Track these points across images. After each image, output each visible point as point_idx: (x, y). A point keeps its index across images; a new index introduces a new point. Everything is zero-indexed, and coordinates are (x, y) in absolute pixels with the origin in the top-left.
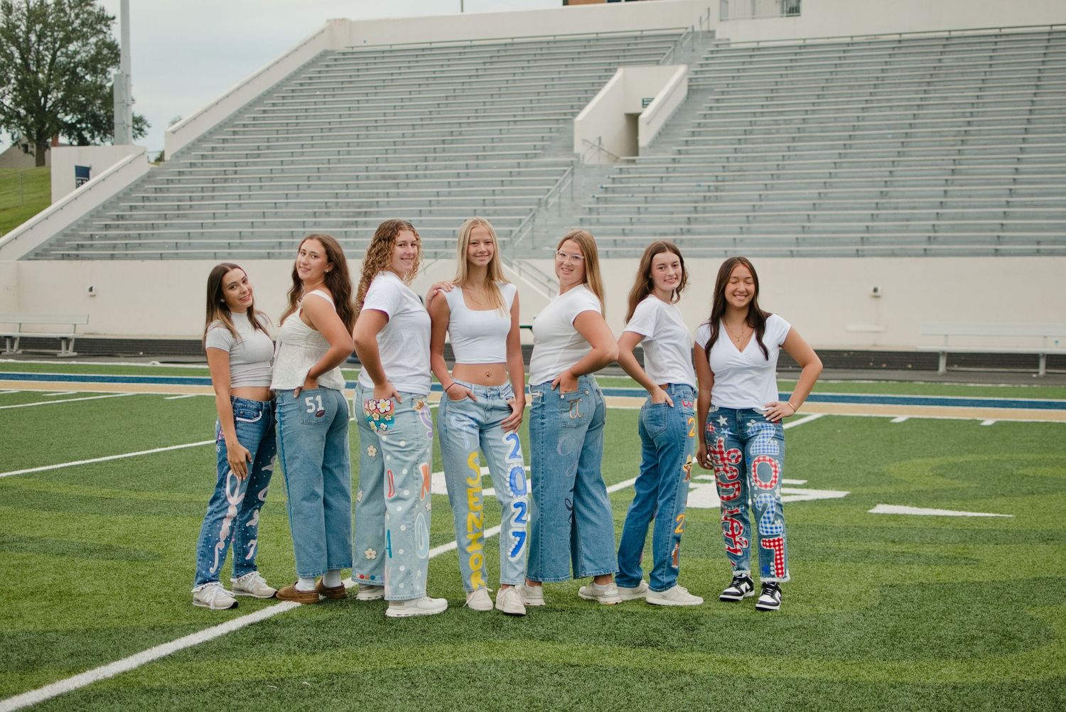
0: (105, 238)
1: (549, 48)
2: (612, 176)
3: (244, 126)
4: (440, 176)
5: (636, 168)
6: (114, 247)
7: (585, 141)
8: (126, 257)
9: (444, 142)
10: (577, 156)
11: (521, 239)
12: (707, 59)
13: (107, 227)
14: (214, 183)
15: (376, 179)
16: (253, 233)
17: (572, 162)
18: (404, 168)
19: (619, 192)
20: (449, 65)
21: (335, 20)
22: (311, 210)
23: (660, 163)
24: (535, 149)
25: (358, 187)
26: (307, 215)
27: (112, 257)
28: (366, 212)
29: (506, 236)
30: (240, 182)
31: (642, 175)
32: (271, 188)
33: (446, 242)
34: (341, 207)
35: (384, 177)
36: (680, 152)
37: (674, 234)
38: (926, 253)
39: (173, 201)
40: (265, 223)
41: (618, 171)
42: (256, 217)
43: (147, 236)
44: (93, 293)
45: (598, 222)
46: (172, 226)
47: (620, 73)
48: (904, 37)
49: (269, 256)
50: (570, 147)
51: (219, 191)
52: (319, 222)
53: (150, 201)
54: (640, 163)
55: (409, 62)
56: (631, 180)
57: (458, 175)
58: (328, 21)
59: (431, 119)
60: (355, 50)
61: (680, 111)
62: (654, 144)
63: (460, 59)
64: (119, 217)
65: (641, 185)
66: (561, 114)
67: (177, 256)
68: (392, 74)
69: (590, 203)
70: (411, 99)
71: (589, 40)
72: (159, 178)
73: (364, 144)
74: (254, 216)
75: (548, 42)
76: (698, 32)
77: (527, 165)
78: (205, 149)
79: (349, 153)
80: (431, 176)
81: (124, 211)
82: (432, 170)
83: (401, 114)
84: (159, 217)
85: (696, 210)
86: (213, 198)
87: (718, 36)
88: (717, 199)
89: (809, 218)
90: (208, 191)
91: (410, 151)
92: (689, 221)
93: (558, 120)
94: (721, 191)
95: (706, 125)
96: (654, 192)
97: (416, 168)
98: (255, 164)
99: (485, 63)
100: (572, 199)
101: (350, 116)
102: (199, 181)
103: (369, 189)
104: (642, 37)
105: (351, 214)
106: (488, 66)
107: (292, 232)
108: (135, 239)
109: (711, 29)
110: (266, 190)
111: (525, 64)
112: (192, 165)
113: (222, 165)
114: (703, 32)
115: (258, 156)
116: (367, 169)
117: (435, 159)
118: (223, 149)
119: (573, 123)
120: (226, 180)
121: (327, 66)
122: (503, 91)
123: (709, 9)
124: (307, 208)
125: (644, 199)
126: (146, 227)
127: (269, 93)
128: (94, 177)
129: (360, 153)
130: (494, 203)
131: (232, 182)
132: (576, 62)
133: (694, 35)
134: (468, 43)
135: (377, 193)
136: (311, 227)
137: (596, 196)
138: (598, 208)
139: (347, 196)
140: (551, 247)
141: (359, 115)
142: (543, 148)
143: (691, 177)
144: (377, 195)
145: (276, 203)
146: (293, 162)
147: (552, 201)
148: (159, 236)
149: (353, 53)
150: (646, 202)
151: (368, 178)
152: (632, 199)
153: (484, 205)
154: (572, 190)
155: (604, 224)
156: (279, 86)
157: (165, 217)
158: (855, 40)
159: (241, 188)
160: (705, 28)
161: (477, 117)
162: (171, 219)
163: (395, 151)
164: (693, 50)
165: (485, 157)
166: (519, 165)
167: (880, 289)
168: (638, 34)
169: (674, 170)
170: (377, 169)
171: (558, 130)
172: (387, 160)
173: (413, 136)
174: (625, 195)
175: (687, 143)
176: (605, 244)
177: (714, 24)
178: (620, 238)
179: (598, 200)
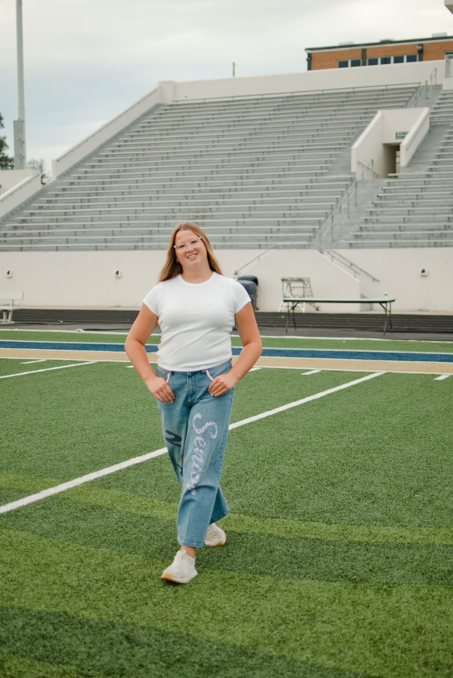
0: (15, 235)
1: (319, 99)
2: (384, 188)
3: (106, 156)
4: (253, 189)
5: (400, 182)
6: (22, 242)
7: (359, 163)
8: (31, 249)
9: (253, 165)
10: (354, 174)
11: (325, 234)
12: (439, 104)
13: (15, 228)
14: (89, 196)
15: (206, 192)
16: (121, 231)
17: (351, 178)
18: (226, 184)
19: (391, 200)
20: (248, 112)
21: (165, 82)
22: (162, 215)
23: (417, 178)
24: (322, 170)
25: (193, 197)
26: (158, 218)
27: (21, 249)
28: (203, 216)
29: (310, 232)
30: (107, 195)
31: (407, 187)
32: (131, 200)
33: (266, 237)
34: (184, 212)
35: (212, 191)
36: (431, 170)
37: (439, 229)
39: (61, 209)
40: (129, 224)
41: (386, 184)
42: (123, 220)
43: (44, 234)
44: (10, 275)
45: (378, 222)
46: (61, 227)
47: (380, 113)
49: (136, 248)
50: (348, 168)
51: (93, 202)
52: (169, 223)
53: (45, 209)
54: (402, 178)
55: (219, 110)
56: (397, 191)
57: (267, 189)
58: (159, 83)
59: (241, 149)
60: (179, 103)
61: (425, 141)
62: (411, 163)
63: (255, 108)
64: (24, 221)
65: (408, 194)
66: (336, 144)
67: (67, 249)
68: (208, 119)
69: (370, 208)
70: (223, 136)
71: (348, 93)
72: (50, 193)
73: (194, 168)
74: (120, 219)
75: (319, 95)
76: (429, 86)
77: (317, 181)
78: (80, 173)
79: (184, 174)
80: (247, 190)
81: (27, 216)
82: (246, 185)
83: (218, 146)
84: (52, 221)
86: (89, 207)
87: (444, 88)
90: (85, 202)
91: (229, 172)
92: (449, 220)
93: (335, 148)
95: (446, 150)
96: (417, 199)
97: (235, 184)
98: (116, 182)
99: (274, 110)
100: (356, 205)
101: (181, 148)
102: (77, 195)
103: (202, 199)
104: (387, 90)
105: (192, 217)
106: (277, 112)
107: (151, 231)
108: (36, 236)
109: (438, 83)
110: (127, 201)
111: (304, 110)
112: (72, 184)
113: (93, 183)
114: (433, 86)
115: (119, 177)
116: (199, 185)
117: (248, 177)
118: (93, 172)
119: (350, 151)
120: (97, 194)
121: (161, 114)
122: (291, 129)
123: (436, 69)
124: (159, 213)
125: (411, 204)
126: (43, 228)
127: (121, 133)
128: (4, 192)
129: (192, 173)
130: (296, 208)
131: (101, 195)
132: (341, 108)
133: (427, 87)
134: (260, 97)
135: (209, 202)
136: (163, 227)
137: (375, 202)
138: (376, 212)
139: (187, 204)
140: (346, 240)
141: (188, 148)
142: (327, 168)
143: (444, 187)
144: (209, 203)
145: (136, 210)
146: (144, 181)
147: (344, 206)
148: (53, 234)
149: (177, 105)
150: (413, 206)
151: (200, 191)
152: (403, 204)
153: (290, 210)
154: (356, 198)
155: (384, 223)
156: (127, 129)
157: (57, 220)
159: (109, 200)
160: (434, 83)
161: (274, 148)
162: (61, 222)
163: (217, 172)
164: (427, 98)
165: (285, 176)
166: (311, 181)
168: (384, 88)
169: (429, 183)
170: (206, 185)
171: (336, 156)
172: (212, 179)
173: (229, 161)
174: (397, 201)
175: (435, 163)
176: (387, 237)
177: (440, 79)
178: (398, 233)
179: (376, 205)
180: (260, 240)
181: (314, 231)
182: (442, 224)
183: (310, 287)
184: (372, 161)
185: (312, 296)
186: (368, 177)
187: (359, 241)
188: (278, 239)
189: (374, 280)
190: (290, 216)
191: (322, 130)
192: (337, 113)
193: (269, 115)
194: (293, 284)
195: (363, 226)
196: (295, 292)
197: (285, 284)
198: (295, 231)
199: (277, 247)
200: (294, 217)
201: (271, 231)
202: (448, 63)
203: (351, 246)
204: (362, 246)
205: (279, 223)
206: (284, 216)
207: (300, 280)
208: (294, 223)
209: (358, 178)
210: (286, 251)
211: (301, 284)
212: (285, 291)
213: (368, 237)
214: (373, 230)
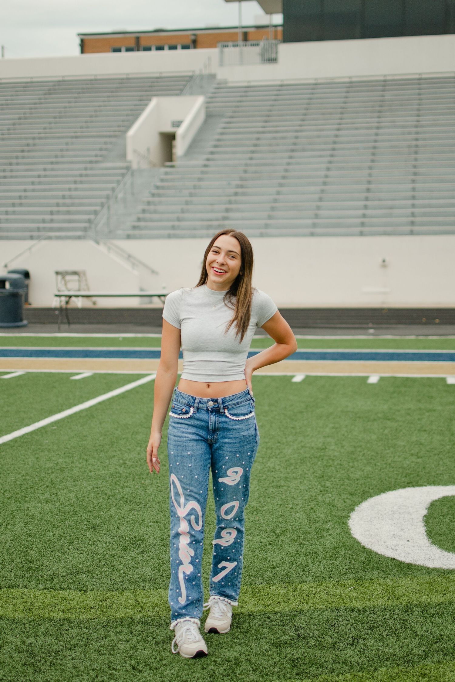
1: (92, 84)
2: (161, 177)
4: (23, 177)
5: (177, 172)
7: (135, 151)
10: (130, 162)
11: (101, 225)
12: (213, 93)
17: (127, 166)
19: (168, 189)
20: (16, 95)
23: (195, 167)
24: (97, 157)
29: (85, 222)
31: (184, 176)
33: (38, 227)
36: (208, 160)
37: (217, 220)
38: (412, 233)
41: (164, 173)
45: (155, 212)
47: (154, 102)
48: (354, 79)
50: (123, 156)
54: (179, 168)
56: (175, 180)
57: (39, 176)
59: (9, 134)
61: (202, 130)
62: (188, 153)
63: (25, 91)
65: (185, 183)
66: (110, 131)
69: (147, 198)
71: (123, 79)
75: (92, 80)
76: (204, 75)
77: (91, 169)
80: (16, 177)
82: (16, 172)
85: (230, 202)
87: (218, 77)
88: (244, 194)
89: (318, 208)
92: (227, 210)
93: (110, 136)
94: (247, 187)
95: (223, 140)
96: (195, 189)
97: (4, 171)
99: (45, 94)
100: (133, 194)
104: (162, 77)
106: (47, 96)
109: (213, 72)
111: (76, 95)
114: (207, 75)
117: (17, 164)
119: (125, 139)
123: (209, 59)
125: (189, 194)
130: (70, 197)
133: (202, 77)
134: (29, 80)
137: (153, 192)
138: (153, 202)
140: (123, 230)
142: (101, 156)
143: (221, 177)
147: (120, 195)
150: (191, 196)
152: (181, 194)
153: (64, 198)
154: (133, 187)
155: (162, 213)
158: (319, 81)
160: (208, 72)
164: (201, 87)
165: (57, 163)
167: (387, 259)
168: (158, 75)
169: (207, 173)
171: (111, 143)
174: (174, 191)
175: (212, 153)
176: (165, 228)
177: (214, 69)
178: (176, 223)
179: (153, 195)
180: (31, 230)
181: (89, 221)
182: (220, 215)
183: (86, 280)
184: (148, 150)
185: (88, 289)
186: (144, 166)
187: (137, 232)
188: (51, 229)
189: (153, 272)
190: (64, 205)
191: (96, 116)
192: (111, 99)
193: (40, 99)
194: (68, 278)
195: (141, 216)
196: (70, 285)
197: (60, 277)
198: (69, 221)
199: (50, 238)
200: (68, 206)
201: (44, 221)
202: (222, 52)
203: (129, 237)
204: (140, 237)
205: (52, 213)
206: (58, 205)
207: (75, 273)
208: (68, 213)
209: (135, 166)
210: (59, 243)
211: (76, 277)
212: (59, 285)
213: (146, 228)
214: (151, 220)
